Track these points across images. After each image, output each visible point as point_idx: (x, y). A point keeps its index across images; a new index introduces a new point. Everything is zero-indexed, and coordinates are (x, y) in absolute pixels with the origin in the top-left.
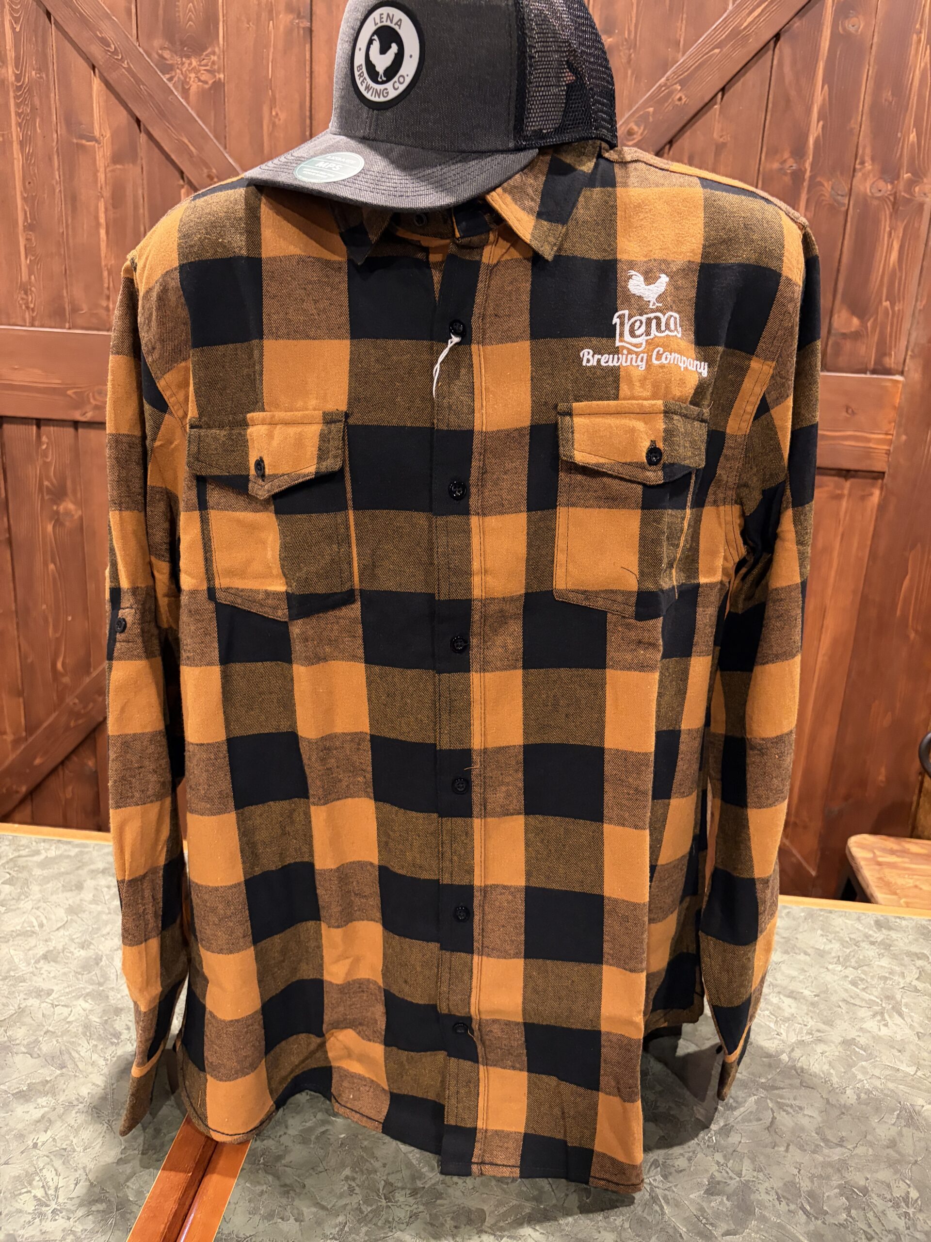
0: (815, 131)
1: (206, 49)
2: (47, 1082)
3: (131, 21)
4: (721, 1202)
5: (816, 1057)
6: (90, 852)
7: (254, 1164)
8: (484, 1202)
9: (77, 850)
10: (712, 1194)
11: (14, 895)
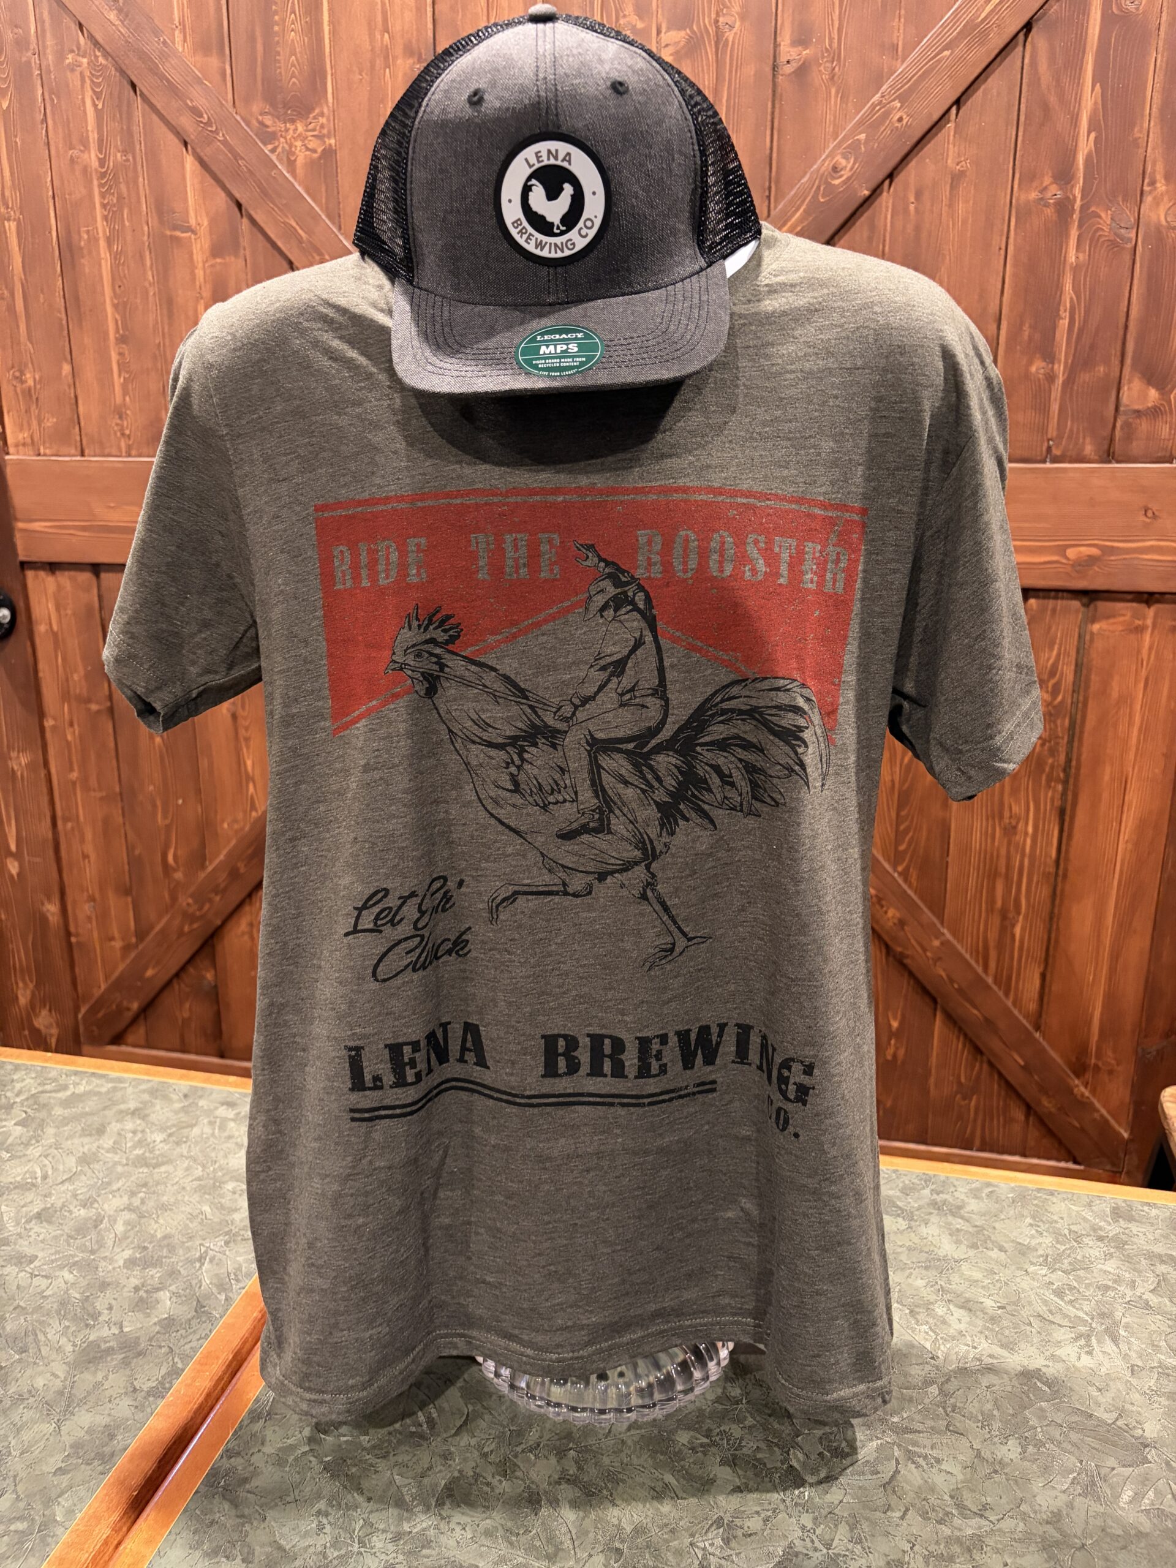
0: (1085, 145)
1: (313, 109)
3: (226, 85)
6: (125, 1088)
7: (213, 1486)
9: (110, 1085)
11: (24, 1140)
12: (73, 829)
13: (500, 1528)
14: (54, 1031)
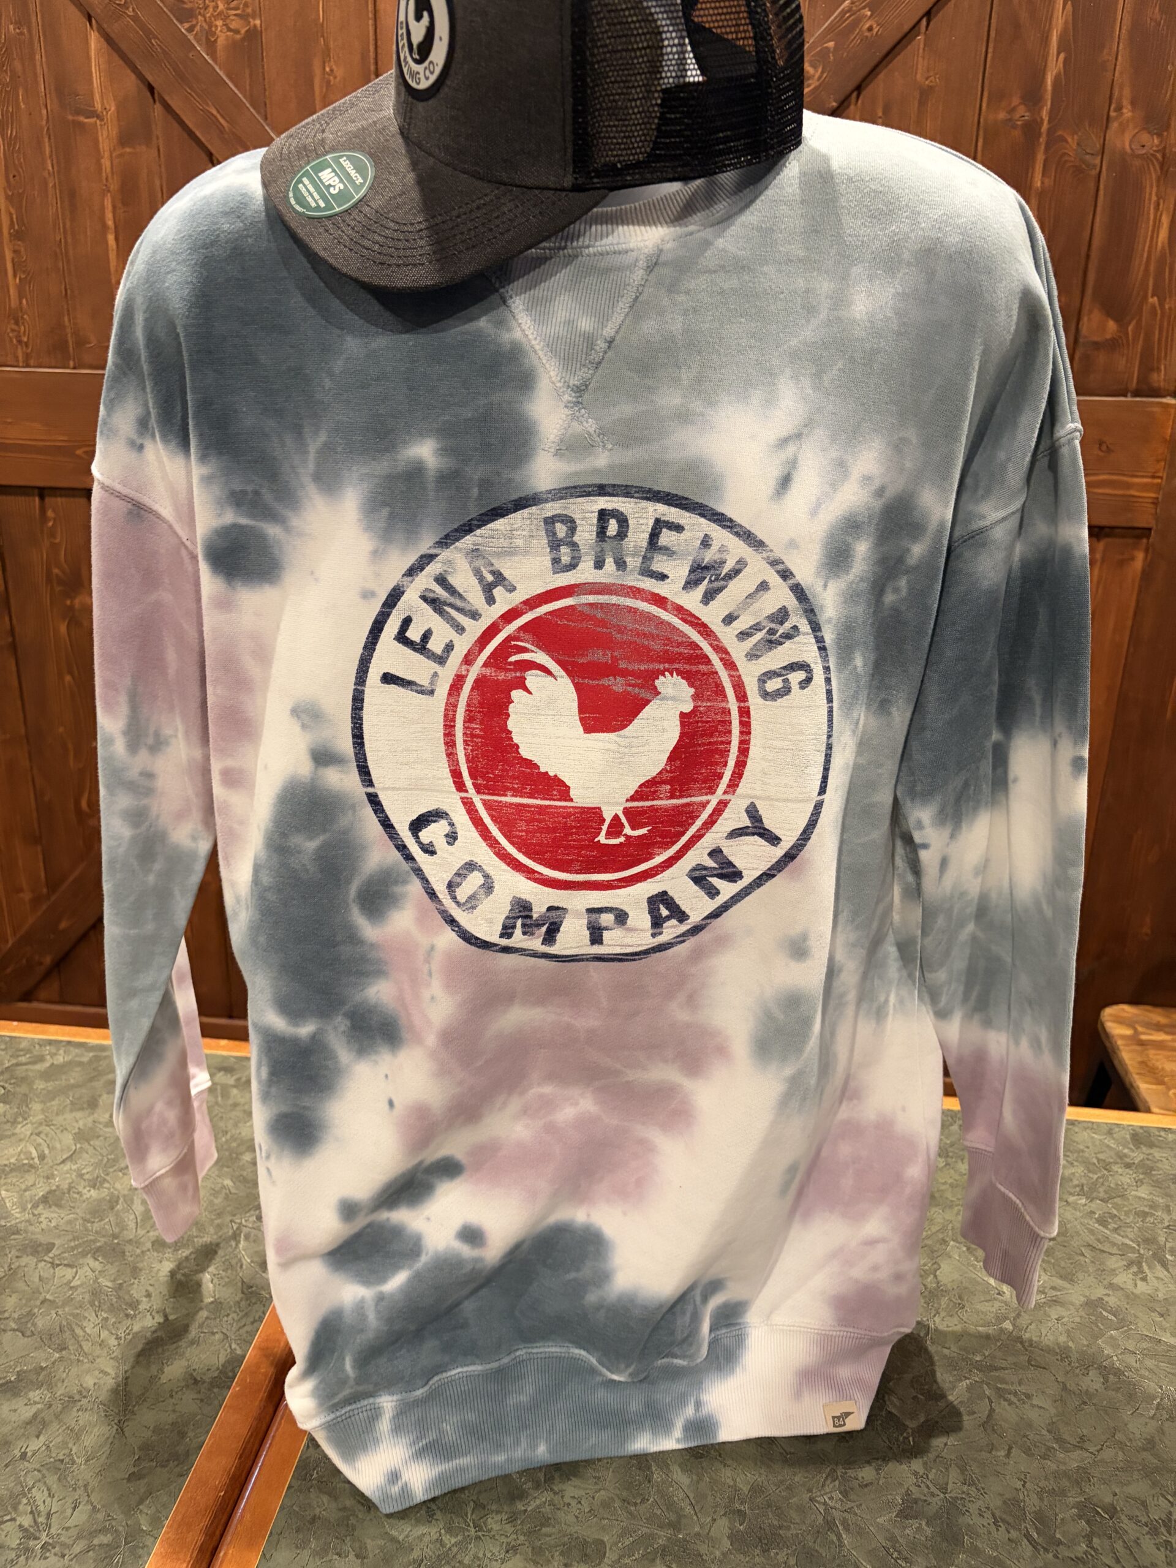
0: (1054, 67)
2: (42, 1369)
4: (919, 1529)
5: (1050, 1324)
7: (305, 1480)
8: (603, 1528)
9: (91, 1054)
10: (906, 1518)
11: (8, 1117)
13: (616, 1499)
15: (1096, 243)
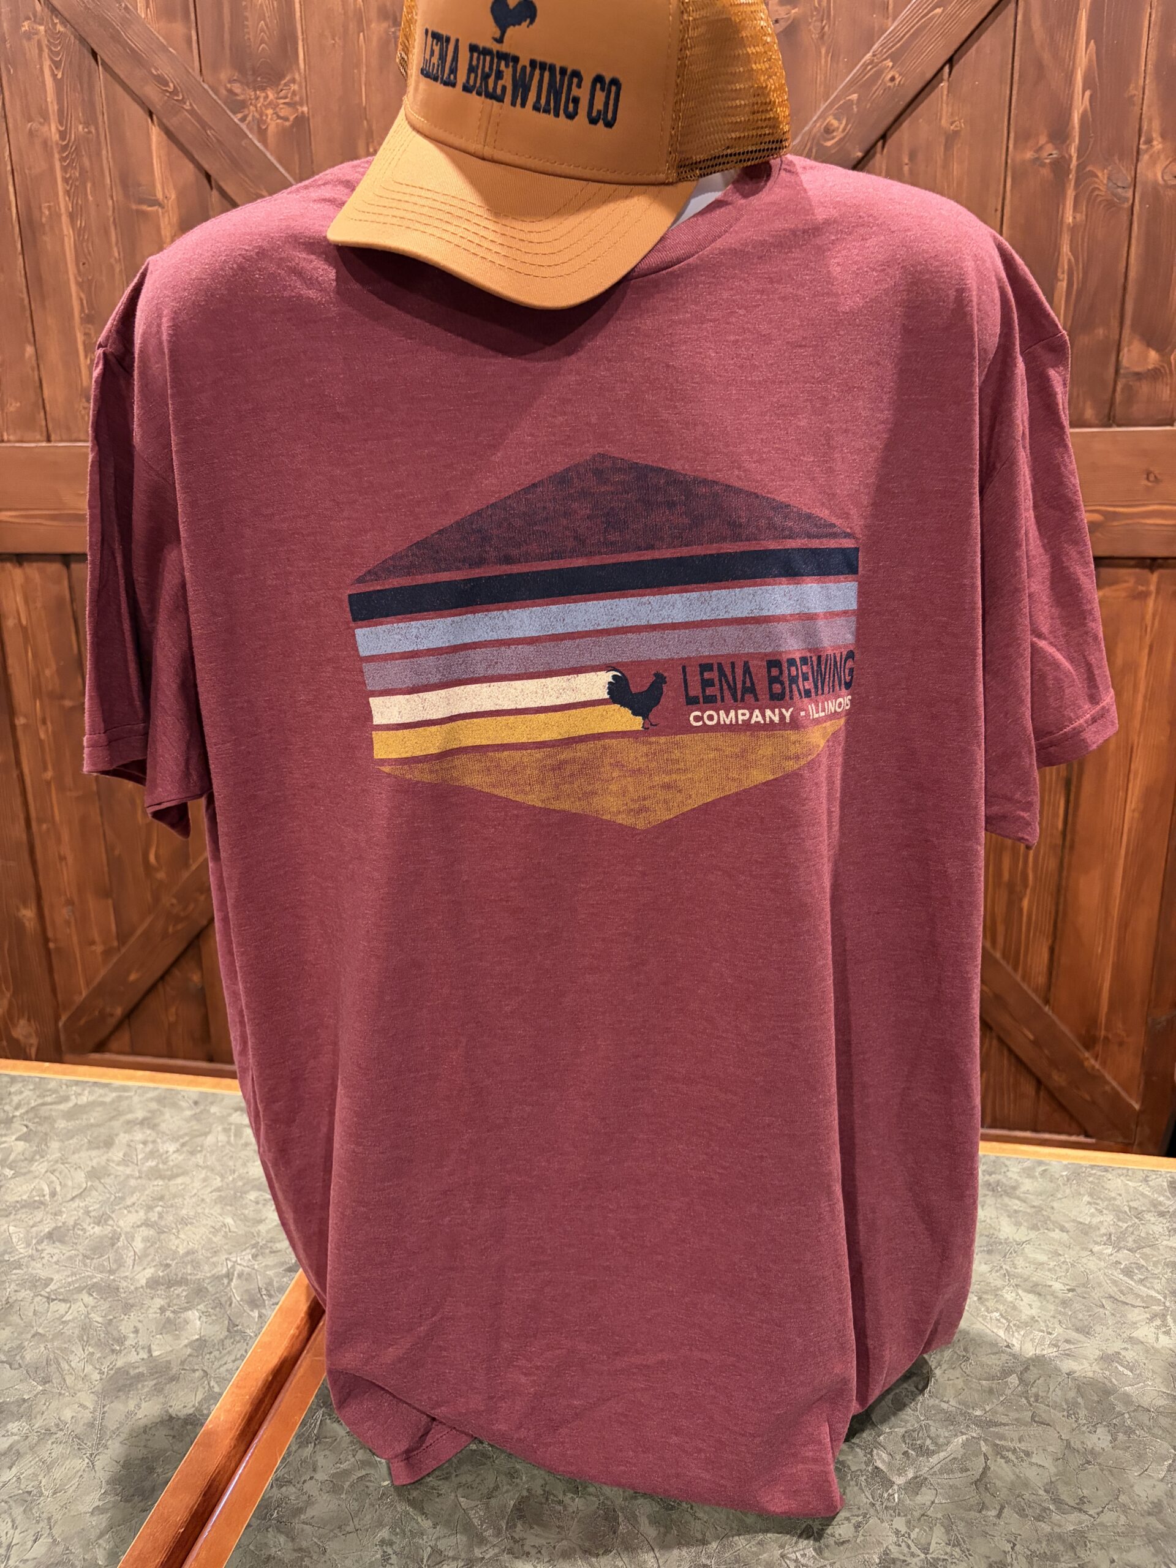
0: (1080, 104)
1: (283, 77)
2: (24, 1400)
3: (192, 51)
6: (131, 1097)
7: (265, 1519)
9: (114, 1095)
11: (27, 1155)
12: (48, 830)
13: (578, 1549)
14: (34, 1041)
15: (1132, 274)
